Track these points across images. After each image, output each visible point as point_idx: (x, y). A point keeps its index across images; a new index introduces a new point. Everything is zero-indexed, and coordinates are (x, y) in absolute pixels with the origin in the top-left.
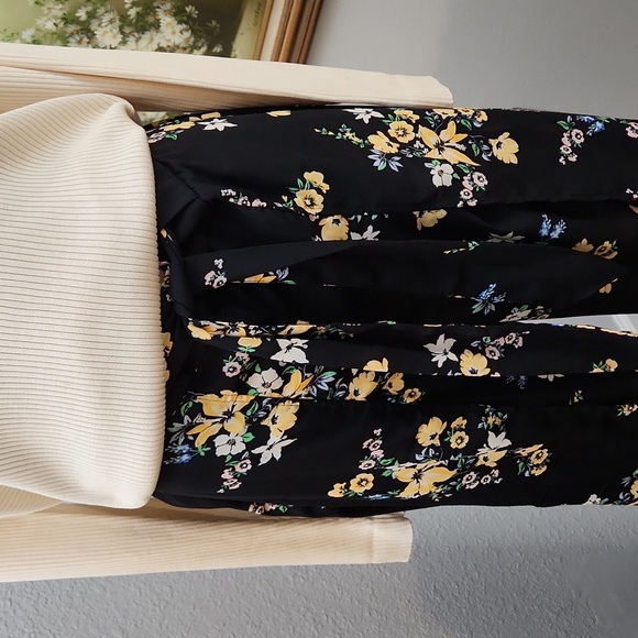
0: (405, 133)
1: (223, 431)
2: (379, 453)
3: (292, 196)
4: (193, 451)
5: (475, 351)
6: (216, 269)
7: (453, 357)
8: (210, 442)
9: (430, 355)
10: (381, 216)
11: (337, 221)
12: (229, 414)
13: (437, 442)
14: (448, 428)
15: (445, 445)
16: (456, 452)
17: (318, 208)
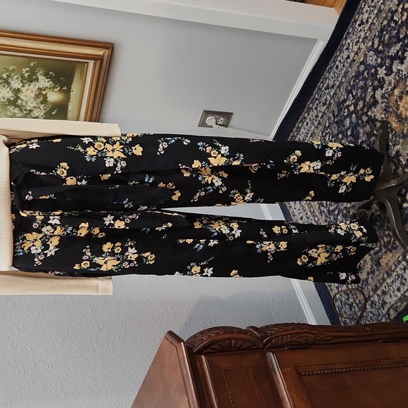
0: (101, 146)
1: (33, 245)
2: (89, 254)
3: (56, 171)
4: (24, 252)
5: (121, 220)
6: (29, 194)
7: (112, 222)
8: (29, 249)
9: (104, 221)
10: (88, 176)
11: (72, 179)
12: (36, 240)
13: (110, 251)
14: (114, 246)
15: (113, 251)
16: (117, 254)
17: (65, 174)
